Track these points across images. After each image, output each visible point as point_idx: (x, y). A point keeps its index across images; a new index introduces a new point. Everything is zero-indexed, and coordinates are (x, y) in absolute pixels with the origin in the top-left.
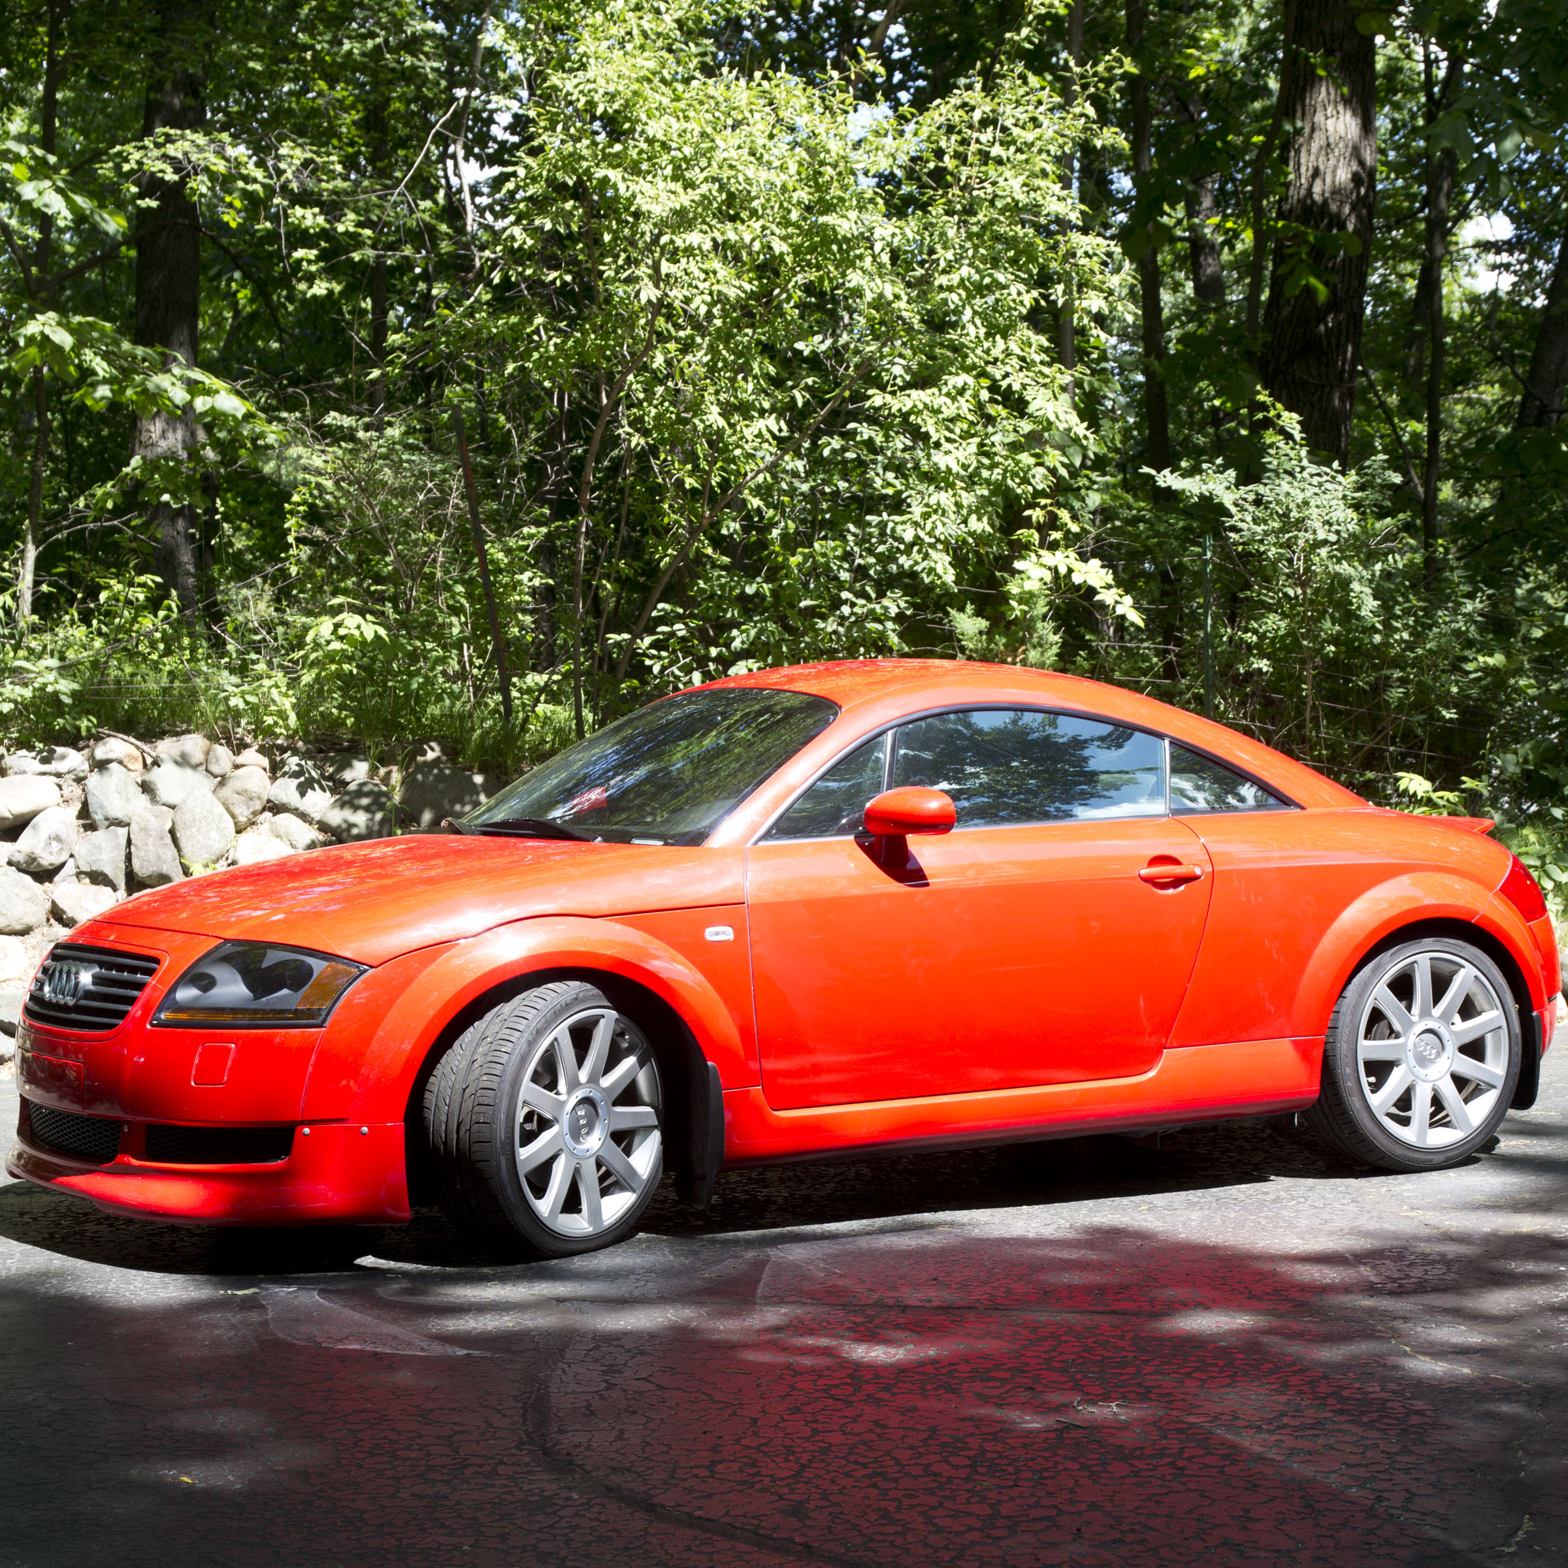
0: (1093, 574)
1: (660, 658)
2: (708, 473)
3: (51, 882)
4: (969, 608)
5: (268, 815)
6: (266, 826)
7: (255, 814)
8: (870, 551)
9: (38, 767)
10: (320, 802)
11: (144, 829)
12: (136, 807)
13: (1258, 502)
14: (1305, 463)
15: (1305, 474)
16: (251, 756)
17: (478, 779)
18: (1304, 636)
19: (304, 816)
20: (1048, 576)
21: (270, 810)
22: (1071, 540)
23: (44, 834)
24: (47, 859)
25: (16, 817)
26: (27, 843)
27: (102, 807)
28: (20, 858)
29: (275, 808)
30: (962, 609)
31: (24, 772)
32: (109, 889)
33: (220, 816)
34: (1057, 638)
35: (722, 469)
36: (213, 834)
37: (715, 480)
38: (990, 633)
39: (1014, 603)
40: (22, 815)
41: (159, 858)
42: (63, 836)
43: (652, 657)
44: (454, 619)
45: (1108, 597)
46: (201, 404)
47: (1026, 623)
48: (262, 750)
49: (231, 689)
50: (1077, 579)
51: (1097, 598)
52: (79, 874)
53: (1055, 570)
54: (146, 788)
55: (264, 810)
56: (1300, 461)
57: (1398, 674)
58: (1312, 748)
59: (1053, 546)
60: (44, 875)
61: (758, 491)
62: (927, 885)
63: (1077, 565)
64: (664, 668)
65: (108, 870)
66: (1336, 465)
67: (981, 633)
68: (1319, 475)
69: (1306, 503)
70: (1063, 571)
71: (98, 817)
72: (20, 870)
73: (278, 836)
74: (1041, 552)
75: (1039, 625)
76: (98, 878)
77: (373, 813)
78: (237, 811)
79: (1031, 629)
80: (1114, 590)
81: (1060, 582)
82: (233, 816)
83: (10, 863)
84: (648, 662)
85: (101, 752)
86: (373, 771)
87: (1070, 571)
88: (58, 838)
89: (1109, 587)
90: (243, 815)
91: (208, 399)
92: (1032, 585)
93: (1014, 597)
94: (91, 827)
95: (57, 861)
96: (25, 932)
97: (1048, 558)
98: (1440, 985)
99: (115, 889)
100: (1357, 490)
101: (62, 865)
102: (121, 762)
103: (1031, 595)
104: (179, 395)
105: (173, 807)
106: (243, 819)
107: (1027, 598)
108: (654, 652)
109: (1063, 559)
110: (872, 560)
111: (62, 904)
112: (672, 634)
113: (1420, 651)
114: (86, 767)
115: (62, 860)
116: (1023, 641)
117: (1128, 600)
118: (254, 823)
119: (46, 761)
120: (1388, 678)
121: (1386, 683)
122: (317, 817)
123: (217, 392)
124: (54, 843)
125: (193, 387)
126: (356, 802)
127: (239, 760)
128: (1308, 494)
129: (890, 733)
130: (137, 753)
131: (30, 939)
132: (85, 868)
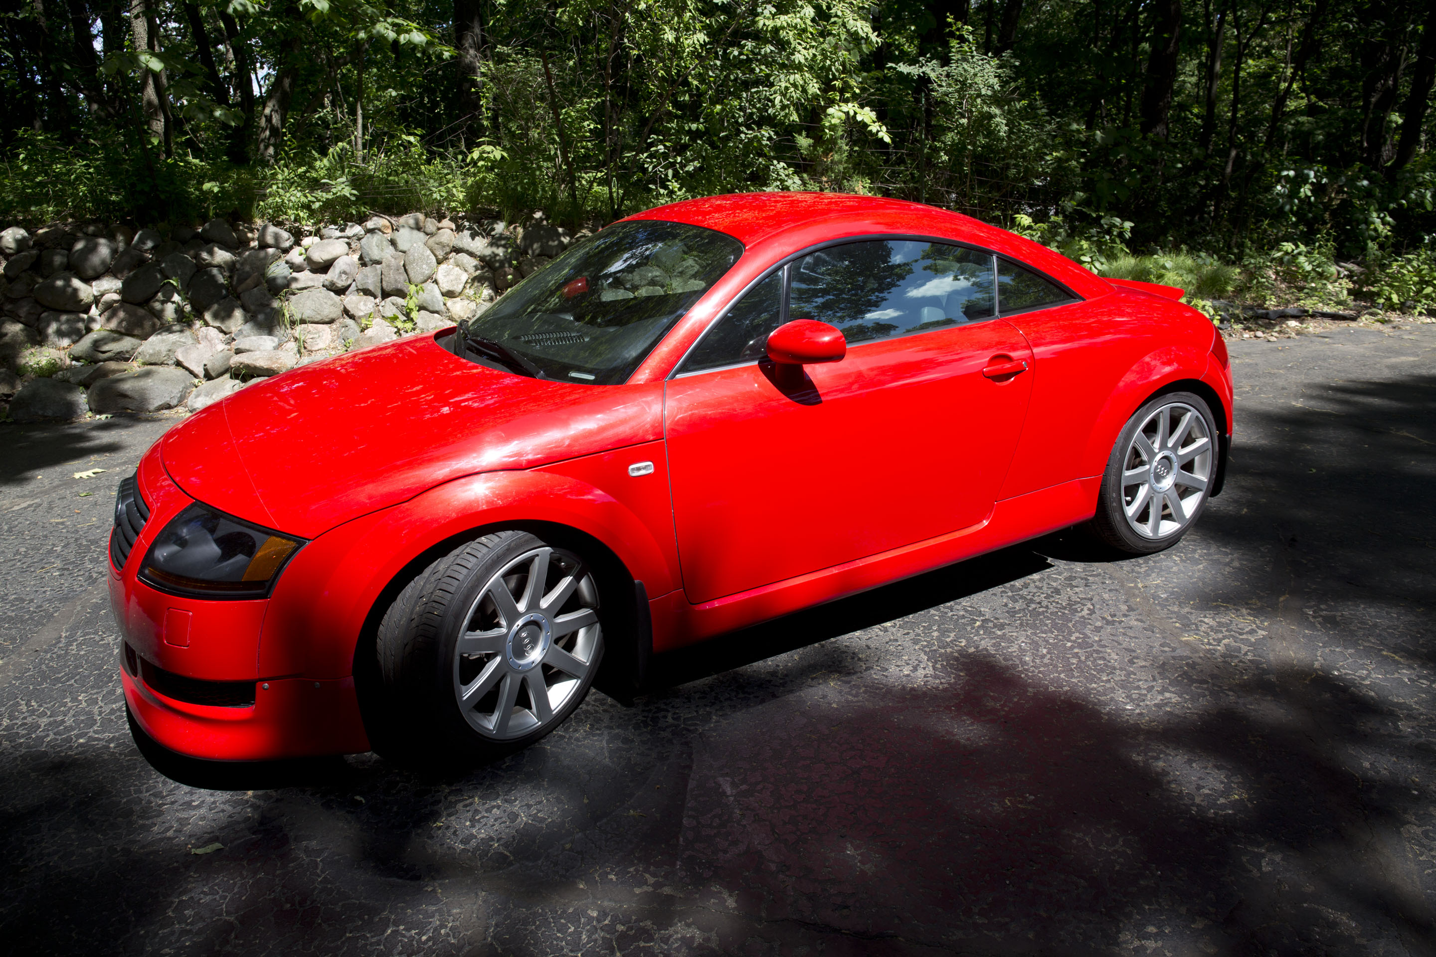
0: (867, 115)
1: (652, 162)
2: (670, 68)
3: (344, 294)
4: (804, 133)
5: (454, 254)
6: (452, 261)
7: (447, 254)
8: (754, 106)
9: (338, 234)
10: (480, 245)
11: (389, 266)
12: (387, 254)
13: (948, 76)
14: (975, 53)
15: (974, 60)
16: (446, 223)
17: (560, 230)
18: (969, 144)
19: (471, 254)
20: (843, 116)
21: (455, 251)
22: (855, 97)
23: (337, 271)
24: (341, 283)
25: (325, 261)
26: (332, 275)
27: (368, 254)
28: (327, 283)
29: (458, 250)
30: (800, 134)
31: (331, 237)
32: (372, 298)
33: (428, 256)
34: (847, 148)
35: (677, 65)
36: (424, 266)
37: (674, 72)
38: (814, 146)
39: (827, 131)
40: (328, 261)
41: (396, 281)
42: (348, 271)
43: (648, 163)
44: (551, 146)
45: (874, 128)
46: (403, 39)
47: (833, 141)
48: (451, 220)
49: (434, 189)
50: (859, 118)
51: (869, 129)
52: (358, 290)
53: (847, 113)
54: (393, 243)
55: (451, 252)
56: (972, 52)
57: (1013, 162)
58: (970, 199)
59: (846, 101)
60: (341, 291)
61: (695, 77)
62: (821, 402)
63: (858, 110)
64: (654, 167)
65: (371, 288)
66: (990, 54)
67: (810, 146)
68: (982, 60)
69: (975, 75)
70: (852, 113)
71: (367, 260)
72: (328, 289)
73: (458, 265)
74: (841, 104)
75: (839, 141)
76: (367, 292)
77: (507, 248)
78: (437, 253)
79: (835, 143)
80: (877, 124)
81: (850, 121)
82: (435, 256)
83: (323, 286)
84: (646, 166)
85: (370, 224)
86: (507, 227)
87: (855, 113)
88: (345, 273)
89: (874, 122)
90: (440, 255)
91: (407, 36)
92: (835, 121)
93: (826, 127)
94: (364, 264)
95: (345, 284)
96: (331, 322)
97: (845, 107)
98: (1174, 423)
99: (375, 298)
100: (998, 68)
101: (349, 286)
102: (380, 230)
103: (835, 125)
104: (391, 35)
105: (404, 252)
106: (441, 257)
107: (833, 128)
108: (648, 160)
109: (851, 108)
110: (755, 110)
111: (349, 307)
112: (657, 151)
113: (1025, 150)
114: (363, 232)
115: (349, 283)
116: (831, 150)
117: (884, 128)
118: (447, 259)
119: (343, 230)
120: (1008, 164)
121: (1007, 167)
122: (478, 254)
123: (411, 31)
124: (343, 275)
125: (399, 29)
126: (499, 243)
127: (440, 225)
128: (977, 70)
129: (786, 267)
130: (388, 224)
131: (334, 326)
132: (360, 287)
